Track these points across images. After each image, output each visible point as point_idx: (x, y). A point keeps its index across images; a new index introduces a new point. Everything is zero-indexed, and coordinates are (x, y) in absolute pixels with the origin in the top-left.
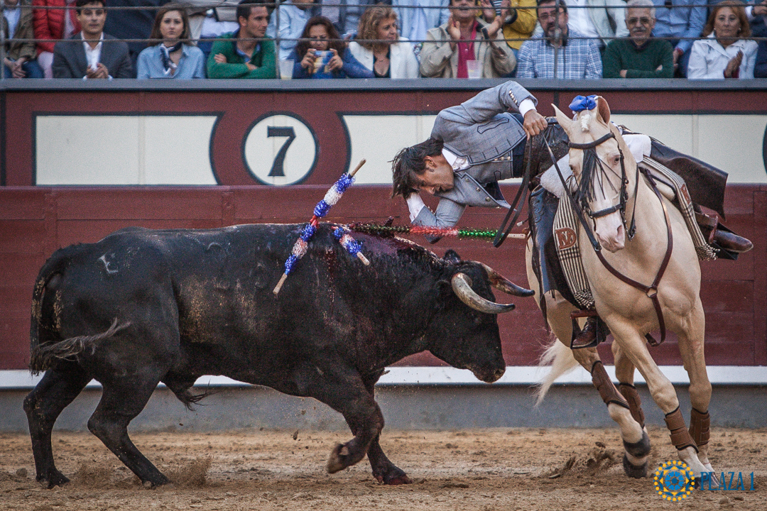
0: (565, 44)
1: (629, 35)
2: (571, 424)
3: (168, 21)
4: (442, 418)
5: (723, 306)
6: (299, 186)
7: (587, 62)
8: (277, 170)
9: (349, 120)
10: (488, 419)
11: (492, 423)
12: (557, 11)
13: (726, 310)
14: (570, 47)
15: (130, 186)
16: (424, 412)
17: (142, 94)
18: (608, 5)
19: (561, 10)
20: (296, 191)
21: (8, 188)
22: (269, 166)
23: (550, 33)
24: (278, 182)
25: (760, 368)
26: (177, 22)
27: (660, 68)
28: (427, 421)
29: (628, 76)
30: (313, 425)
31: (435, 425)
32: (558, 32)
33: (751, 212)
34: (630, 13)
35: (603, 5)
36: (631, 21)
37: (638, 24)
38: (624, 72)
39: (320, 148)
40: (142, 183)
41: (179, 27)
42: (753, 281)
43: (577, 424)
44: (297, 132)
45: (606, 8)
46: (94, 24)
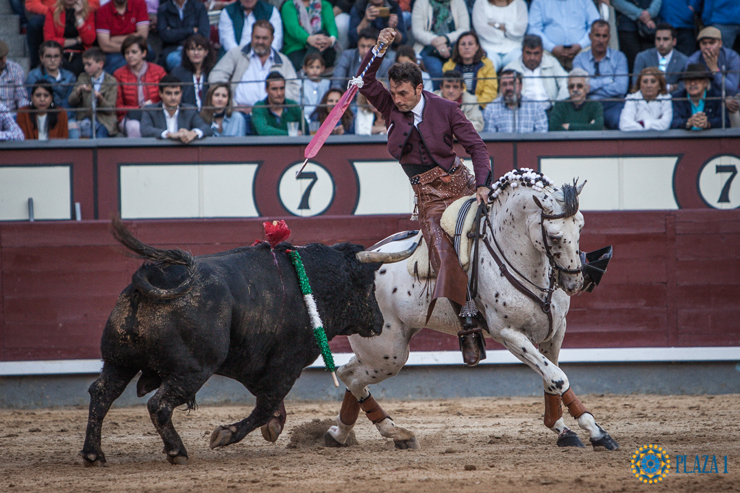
0: (519, 106)
1: (570, 98)
2: (530, 394)
3: (218, 95)
4: (432, 391)
5: (643, 302)
6: (321, 217)
7: (535, 121)
8: (304, 204)
9: (358, 165)
10: (467, 391)
11: (469, 394)
12: (515, 80)
13: (645, 305)
14: (523, 109)
15: (193, 218)
16: (418, 387)
17: (200, 148)
18: (556, 75)
19: (518, 81)
20: (319, 220)
21: (100, 221)
22: (298, 201)
23: (507, 98)
24: (305, 213)
25: (673, 349)
26: (224, 96)
27: (593, 122)
28: (421, 393)
29: (571, 129)
30: (334, 398)
31: (427, 396)
32: (515, 98)
33: (664, 231)
34: (570, 81)
35: (551, 75)
36: (571, 87)
37: (575, 89)
38: (567, 126)
39: (336, 187)
40: (201, 216)
41: (225, 100)
42: (666, 283)
43: (534, 394)
44: (318, 175)
45: (555, 77)
46: (173, 101)
